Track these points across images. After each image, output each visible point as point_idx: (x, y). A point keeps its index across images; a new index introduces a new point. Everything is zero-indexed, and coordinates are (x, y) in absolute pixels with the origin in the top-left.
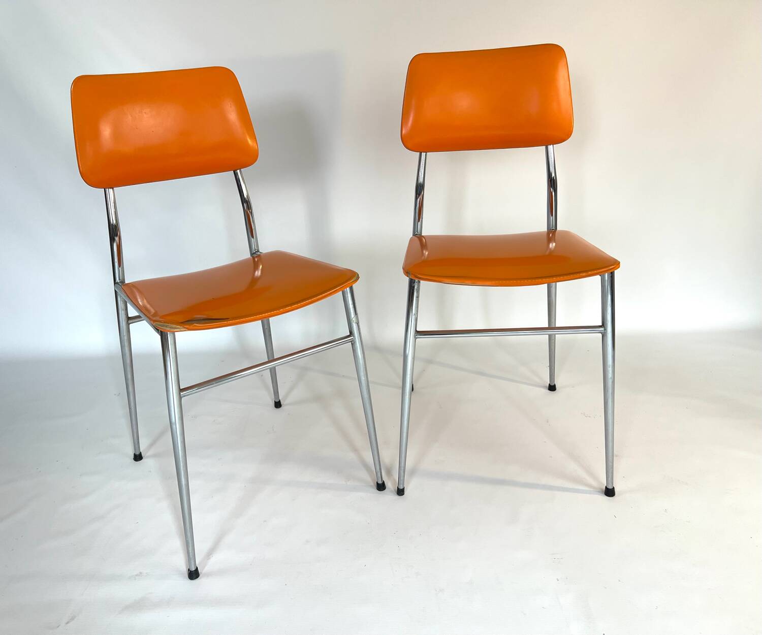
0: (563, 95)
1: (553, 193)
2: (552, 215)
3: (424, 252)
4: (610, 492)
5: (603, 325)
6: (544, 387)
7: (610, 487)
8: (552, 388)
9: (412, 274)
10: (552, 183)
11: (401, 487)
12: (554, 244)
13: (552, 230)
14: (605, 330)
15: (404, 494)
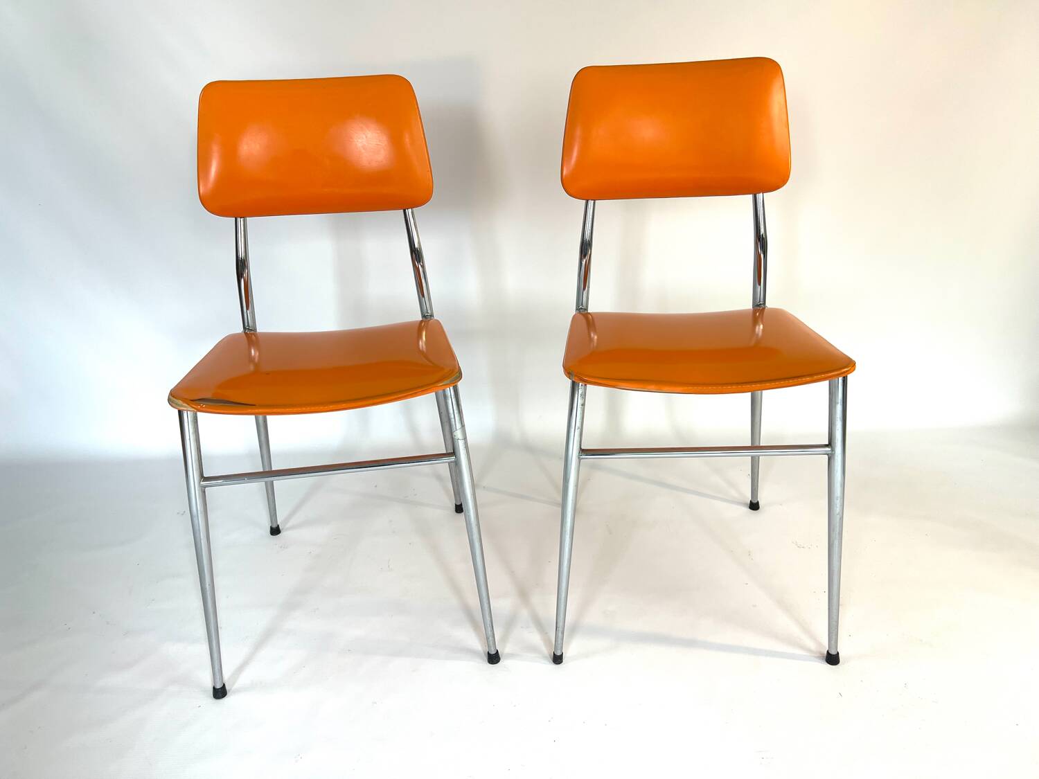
0: (778, 127)
1: (762, 256)
2: (760, 284)
3: (592, 335)
4: (832, 659)
5: (830, 444)
6: (745, 504)
7: (833, 652)
8: (754, 506)
9: (576, 376)
10: (761, 241)
11: (559, 653)
12: (761, 327)
13: (759, 305)
14: (833, 450)
15: (562, 662)
